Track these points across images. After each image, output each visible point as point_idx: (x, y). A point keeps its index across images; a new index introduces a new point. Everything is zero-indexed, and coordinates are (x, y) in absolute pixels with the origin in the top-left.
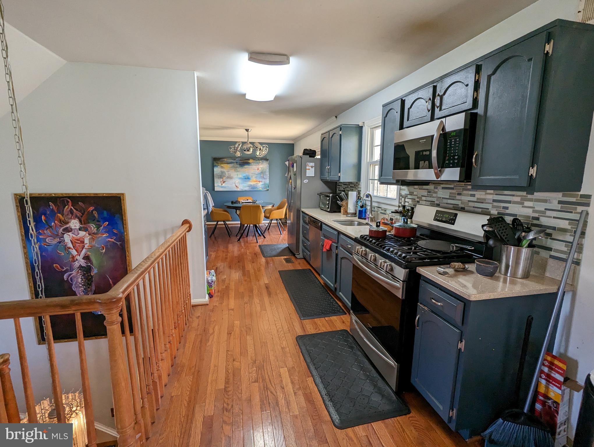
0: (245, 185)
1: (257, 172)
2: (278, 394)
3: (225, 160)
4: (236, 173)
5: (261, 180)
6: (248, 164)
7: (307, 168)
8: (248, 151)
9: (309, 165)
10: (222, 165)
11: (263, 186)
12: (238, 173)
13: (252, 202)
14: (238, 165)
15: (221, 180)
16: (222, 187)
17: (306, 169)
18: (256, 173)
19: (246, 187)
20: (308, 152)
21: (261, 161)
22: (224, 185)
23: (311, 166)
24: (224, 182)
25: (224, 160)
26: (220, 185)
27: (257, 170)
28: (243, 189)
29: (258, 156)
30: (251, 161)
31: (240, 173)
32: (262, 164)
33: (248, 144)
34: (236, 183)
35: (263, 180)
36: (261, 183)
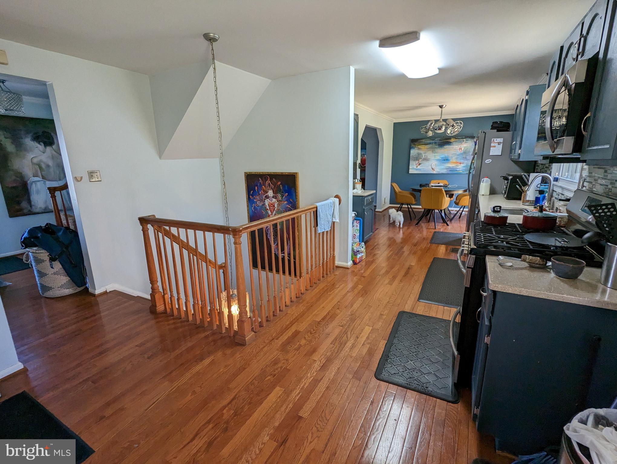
0: (443, 167)
1: (459, 152)
2: (352, 339)
3: (423, 140)
4: (434, 154)
5: (462, 161)
6: (449, 143)
7: (492, 145)
8: (440, 129)
9: (496, 141)
10: (419, 147)
11: (464, 168)
12: (436, 154)
13: (443, 185)
14: (437, 145)
15: (417, 162)
16: (417, 170)
17: (490, 147)
18: (458, 154)
19: (443, 169)
20: (497, 125)
21: (465, 140)
22: (419, 167)
23: (498, 143)
24: (420, 164)
25: (421, 141)
26: (415, 167)
27: (459, 150)
28: (439, 172)
29: (449, 134)
30: (452, 140)
31: (438, 154)
32: (466, 143)
33: (441, 122)
34: (432, 165)
35: (466, 162)
36: (462, 165)
